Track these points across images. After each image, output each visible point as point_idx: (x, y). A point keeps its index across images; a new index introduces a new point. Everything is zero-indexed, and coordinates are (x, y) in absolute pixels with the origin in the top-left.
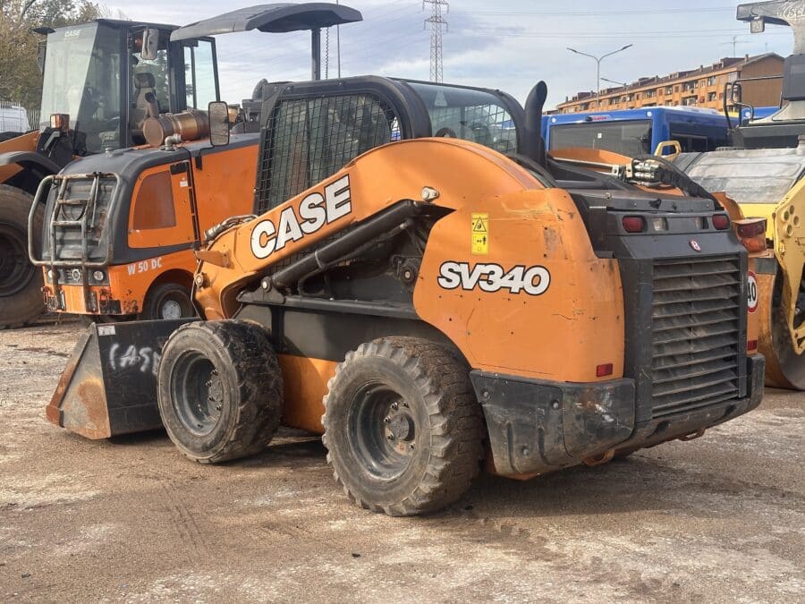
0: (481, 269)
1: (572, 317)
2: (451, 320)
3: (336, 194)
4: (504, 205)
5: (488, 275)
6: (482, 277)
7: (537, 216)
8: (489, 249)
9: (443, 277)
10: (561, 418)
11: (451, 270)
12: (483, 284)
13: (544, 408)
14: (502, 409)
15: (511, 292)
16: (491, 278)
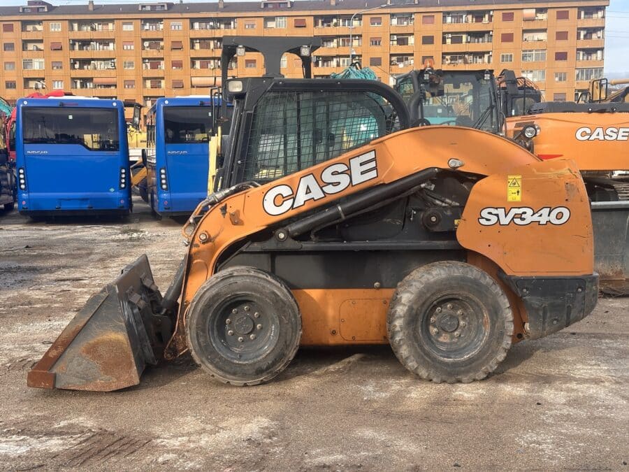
0: (514, 211)
1: (586, 236)
2: (489, 246)
3: (361, 164)
4: (535, 171)
5: (521, 214)
6: (516, 216)
7: (560, 176)
8: (522, 198)
9: (483, 218)
10: (584, 298)
11: (490, 213)
12: (518, 221)
13: (573, 293)
14: (540, 298)
15: (539, 224)
16: (523, 216)
